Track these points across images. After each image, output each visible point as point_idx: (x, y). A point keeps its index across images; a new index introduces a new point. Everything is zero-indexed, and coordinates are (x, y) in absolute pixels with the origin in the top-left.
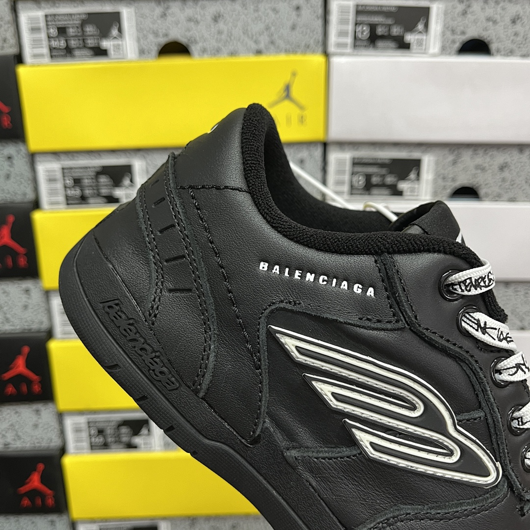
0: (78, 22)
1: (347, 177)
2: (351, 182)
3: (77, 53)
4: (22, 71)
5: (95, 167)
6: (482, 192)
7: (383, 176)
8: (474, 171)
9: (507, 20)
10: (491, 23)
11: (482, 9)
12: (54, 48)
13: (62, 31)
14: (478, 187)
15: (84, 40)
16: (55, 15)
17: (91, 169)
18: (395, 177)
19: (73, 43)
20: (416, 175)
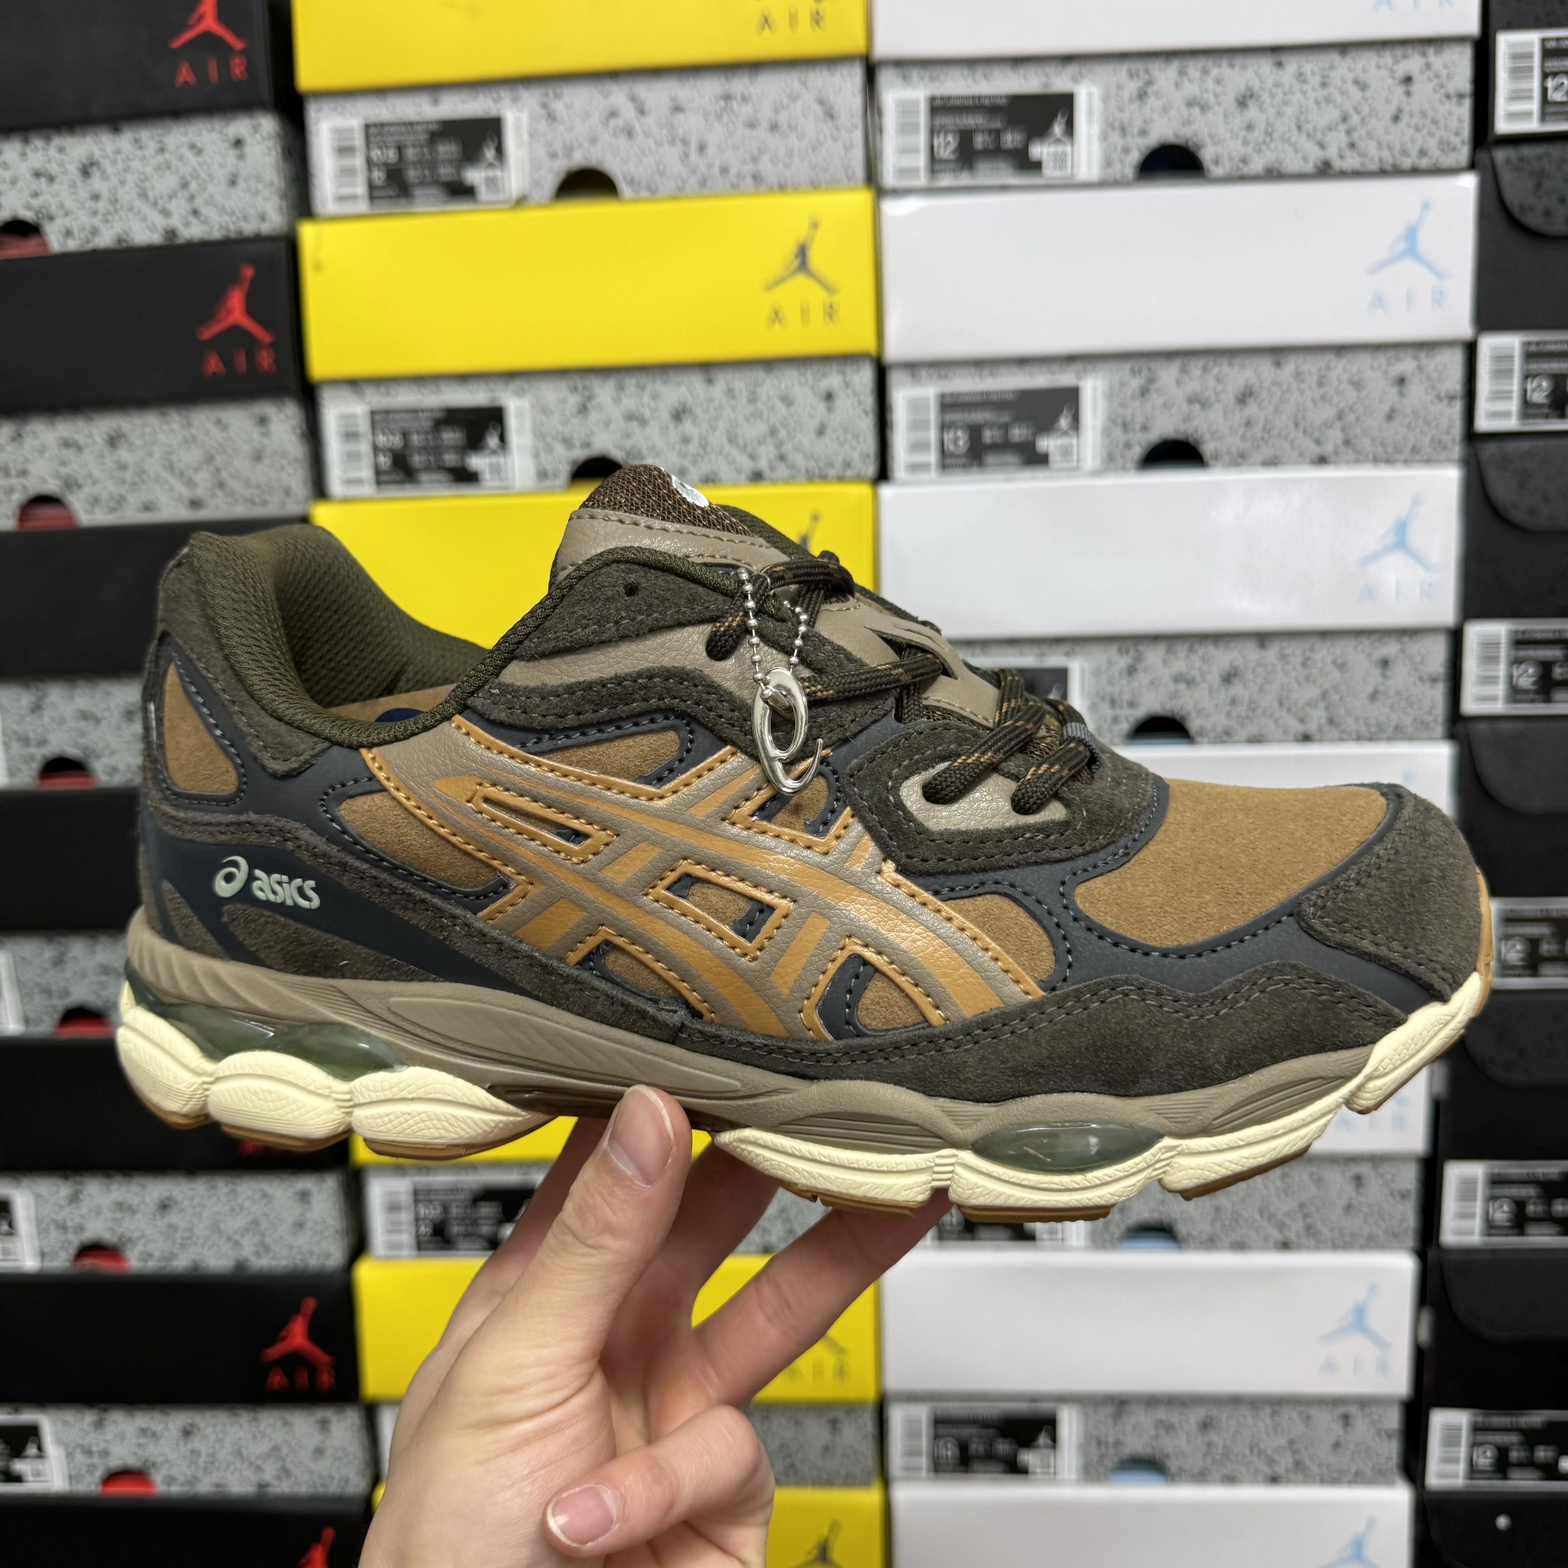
5: (432, 410)
6: (1208, 449)
8: (1185, 407)
14: (1198, 442)
17: (426, 414)
18: (1028, 426)
20: (1069, 420)
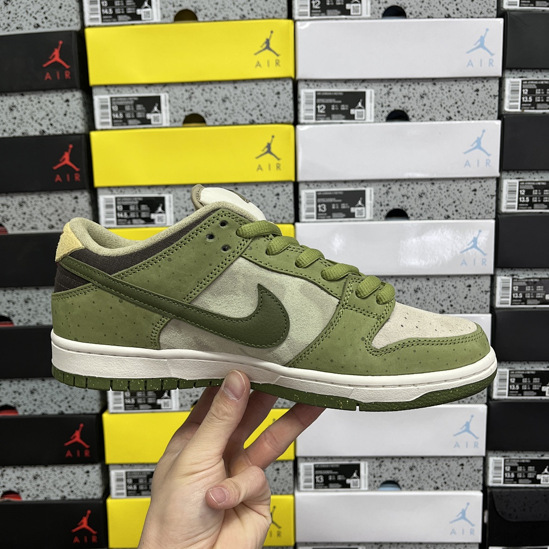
0: (132, 102)
1: (315, 206)
2: (318, 209)
3: (130, 122)
4: (93, 134)
7: (340, 204)
9: (418, 96)
10: (407, 98)
11: (400, 90)
12: (116, 119)
13: (121, 108)
15: (135, 114)
16: (116, 98)
19: (128, 116)
